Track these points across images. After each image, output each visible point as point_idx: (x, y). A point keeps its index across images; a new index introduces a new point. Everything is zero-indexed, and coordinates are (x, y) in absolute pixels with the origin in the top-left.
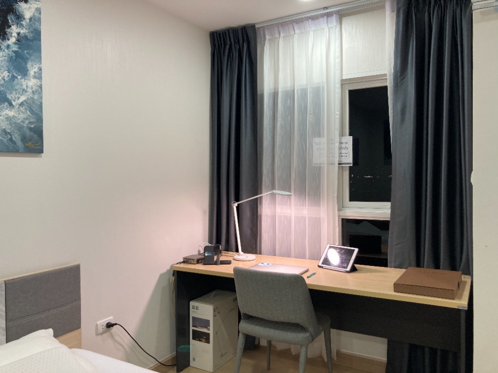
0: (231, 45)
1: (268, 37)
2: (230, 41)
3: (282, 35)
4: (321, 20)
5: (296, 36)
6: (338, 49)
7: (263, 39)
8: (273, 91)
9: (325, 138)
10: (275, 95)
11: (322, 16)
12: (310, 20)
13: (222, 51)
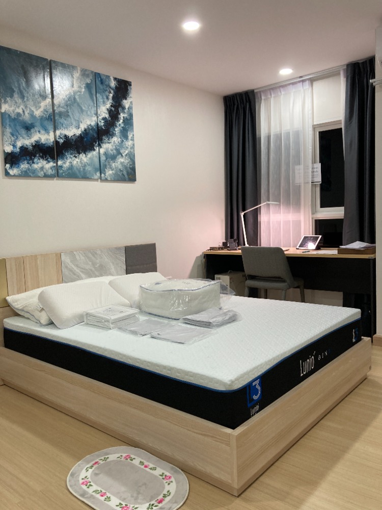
0: (238, 106)
1: (263, 98)
2: (237, 102)
3: (273, 96)
4: (299, 84)
5: (282, 96)
6: (310, 105)
7: (260, 99)
8: (267, 135)
9: (303, 165)
10: (269, 138)
11: (299, 82)
12: (291, 85)
13: (232, 110)
